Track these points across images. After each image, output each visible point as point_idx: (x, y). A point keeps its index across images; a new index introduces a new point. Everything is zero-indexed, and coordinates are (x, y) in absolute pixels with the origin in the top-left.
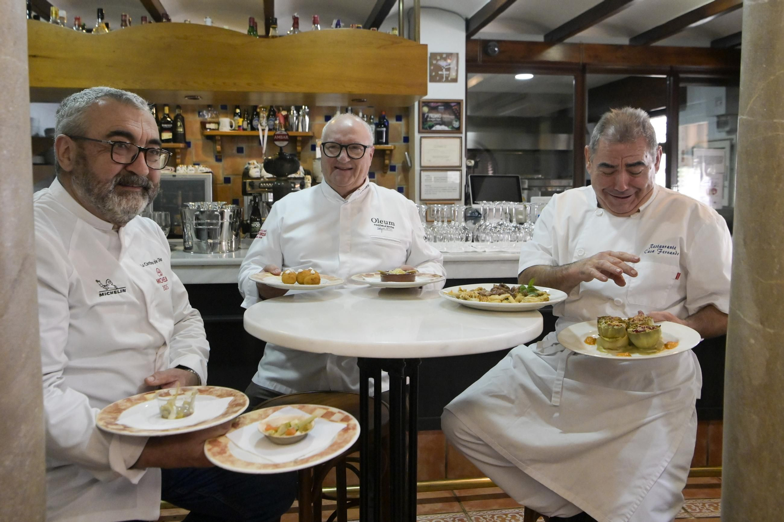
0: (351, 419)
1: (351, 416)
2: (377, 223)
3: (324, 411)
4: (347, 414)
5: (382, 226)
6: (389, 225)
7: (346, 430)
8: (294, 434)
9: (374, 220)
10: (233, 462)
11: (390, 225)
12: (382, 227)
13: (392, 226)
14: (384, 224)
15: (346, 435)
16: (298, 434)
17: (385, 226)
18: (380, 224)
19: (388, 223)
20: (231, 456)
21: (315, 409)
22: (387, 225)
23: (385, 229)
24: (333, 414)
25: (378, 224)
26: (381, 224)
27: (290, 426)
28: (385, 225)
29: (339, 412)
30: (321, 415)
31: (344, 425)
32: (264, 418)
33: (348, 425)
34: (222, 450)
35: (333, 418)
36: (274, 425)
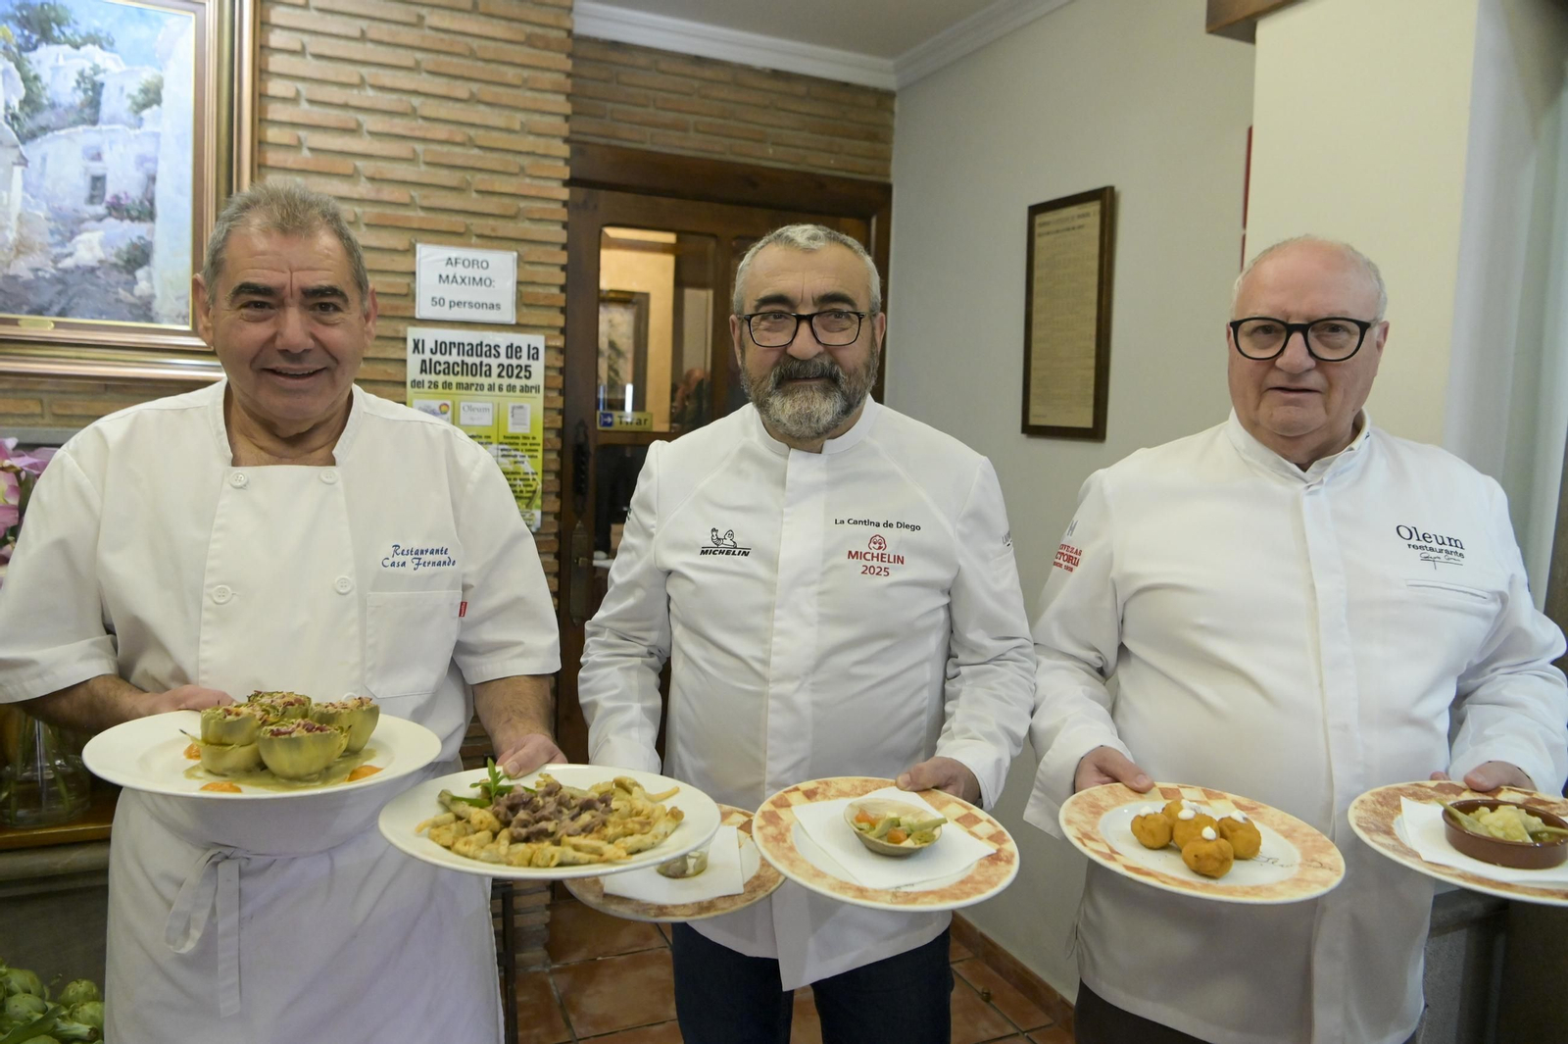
0: (1008, 841)
1: (1008, 835)
2: (1414, 541)
3: (964, 812)
4: (1001, 828)
5: (1431, 549)
6: (1450, 549)
7: (994, 858)
8: (900, 842)
9: (1405, 533)
10: (792, 863)
11: (1454, 549)
12: (1433, 554)
13: (1459, 551)
14: (1434, 545)
15: (992, 870)
16: (908, 843)
17: (1441, 551)
18: (1423, 543)
19: (1447, 541)
20: (792, 849)
21: (949, 802)
22: (1443, 547)
23: (1443, 559)
24: (977, 820)
25: (1418, 544)
26: (1429, 545)
27: (899, 825)
28: (1438, 547)
29: (989, 821)
30: (956, 817)
31: (990, 848)
32: (860, 795)
33: (999, 851)
34: (781, 834)
35: (977, 828)
36: (872, 814)
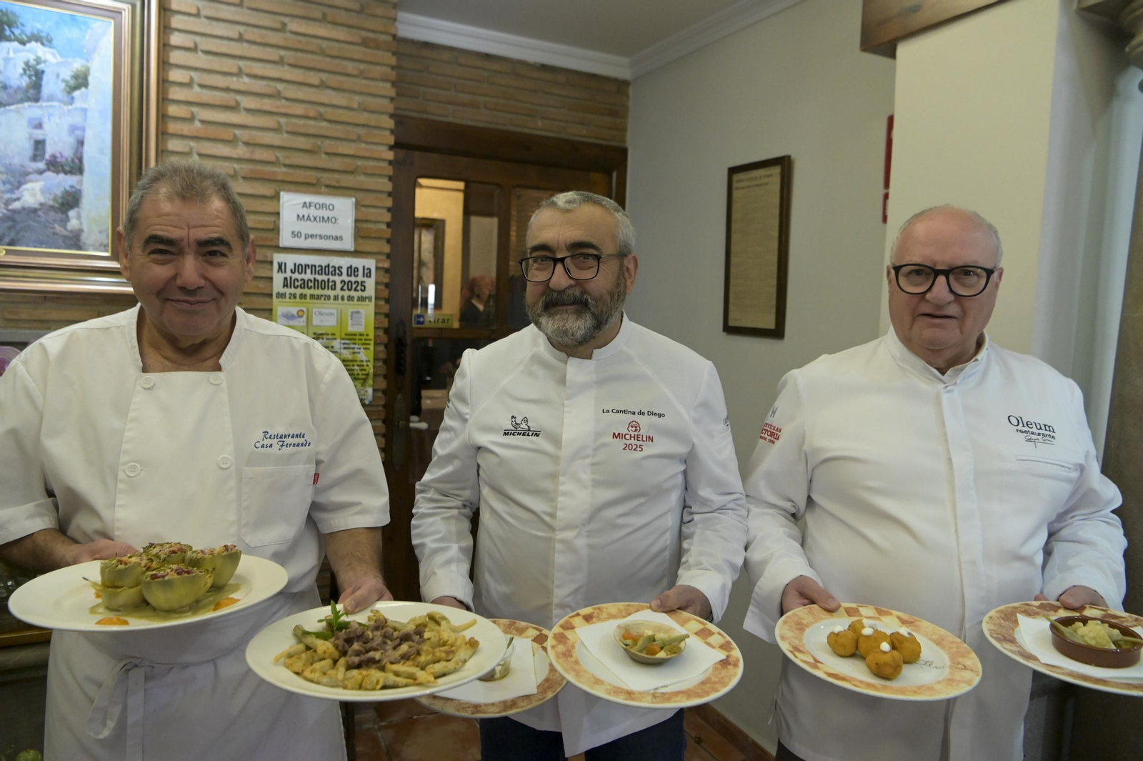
0: (735, 649)
1: (734, 645)
2: (1020, 427)
3: (701, 627)
4: (729, 638)
5: (1033, 433)
6: (1046, 433)
7: (725, 663)
8: (656, 653)
9: (1014, 421)
11: (1048, 433)
12: (1034, 437)
13: (1052, 434)
14: (1034, 430)
15: (724, 672)
16: (662, 655)
17: (1039, 434)
18: (1027, 429)
19: (1043, 427)
20: (577, 662)
21: (689, 620)
22: (1040, 431)
23: (1041, 441)
24: (711, 633)
25: (1024, 429)
26: (1031, 430)
27: (654, 641)
28: (1037, 431)
29: (719, 634)
30: (695, 631)
31: (721, 655)
32: (624, 617)
33: (728, 657)
34: (568, 650)
35: (711, 640)
36: (634, 633)
